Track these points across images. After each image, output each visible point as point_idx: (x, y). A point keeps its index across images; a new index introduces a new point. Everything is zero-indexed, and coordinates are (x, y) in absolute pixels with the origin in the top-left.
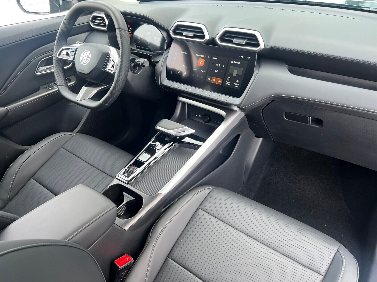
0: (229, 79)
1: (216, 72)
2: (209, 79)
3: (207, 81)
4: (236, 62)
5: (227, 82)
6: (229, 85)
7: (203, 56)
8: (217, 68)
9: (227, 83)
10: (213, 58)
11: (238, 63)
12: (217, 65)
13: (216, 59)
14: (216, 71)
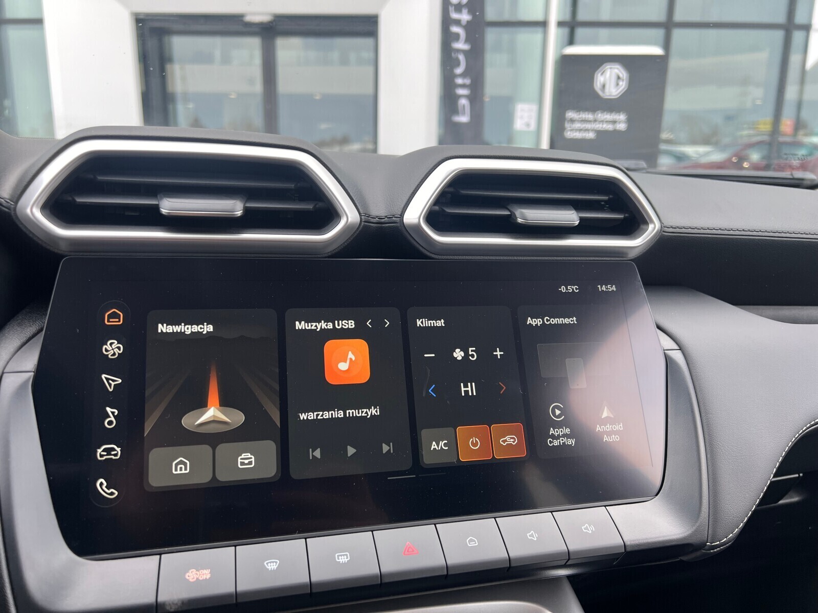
0: (558, 412)
1: (466, 392)
2: (442, 443)
3: (427, 460)
4: (554, 321)
5: (552, 431)
6: (571, 442)
7: (351, 324)
8: (465, 370)
9: (558, 437)
10: (419, 323)
11: (567, 321)
12: (455, 355)
13: (440, 323)
14: (463, 389)
